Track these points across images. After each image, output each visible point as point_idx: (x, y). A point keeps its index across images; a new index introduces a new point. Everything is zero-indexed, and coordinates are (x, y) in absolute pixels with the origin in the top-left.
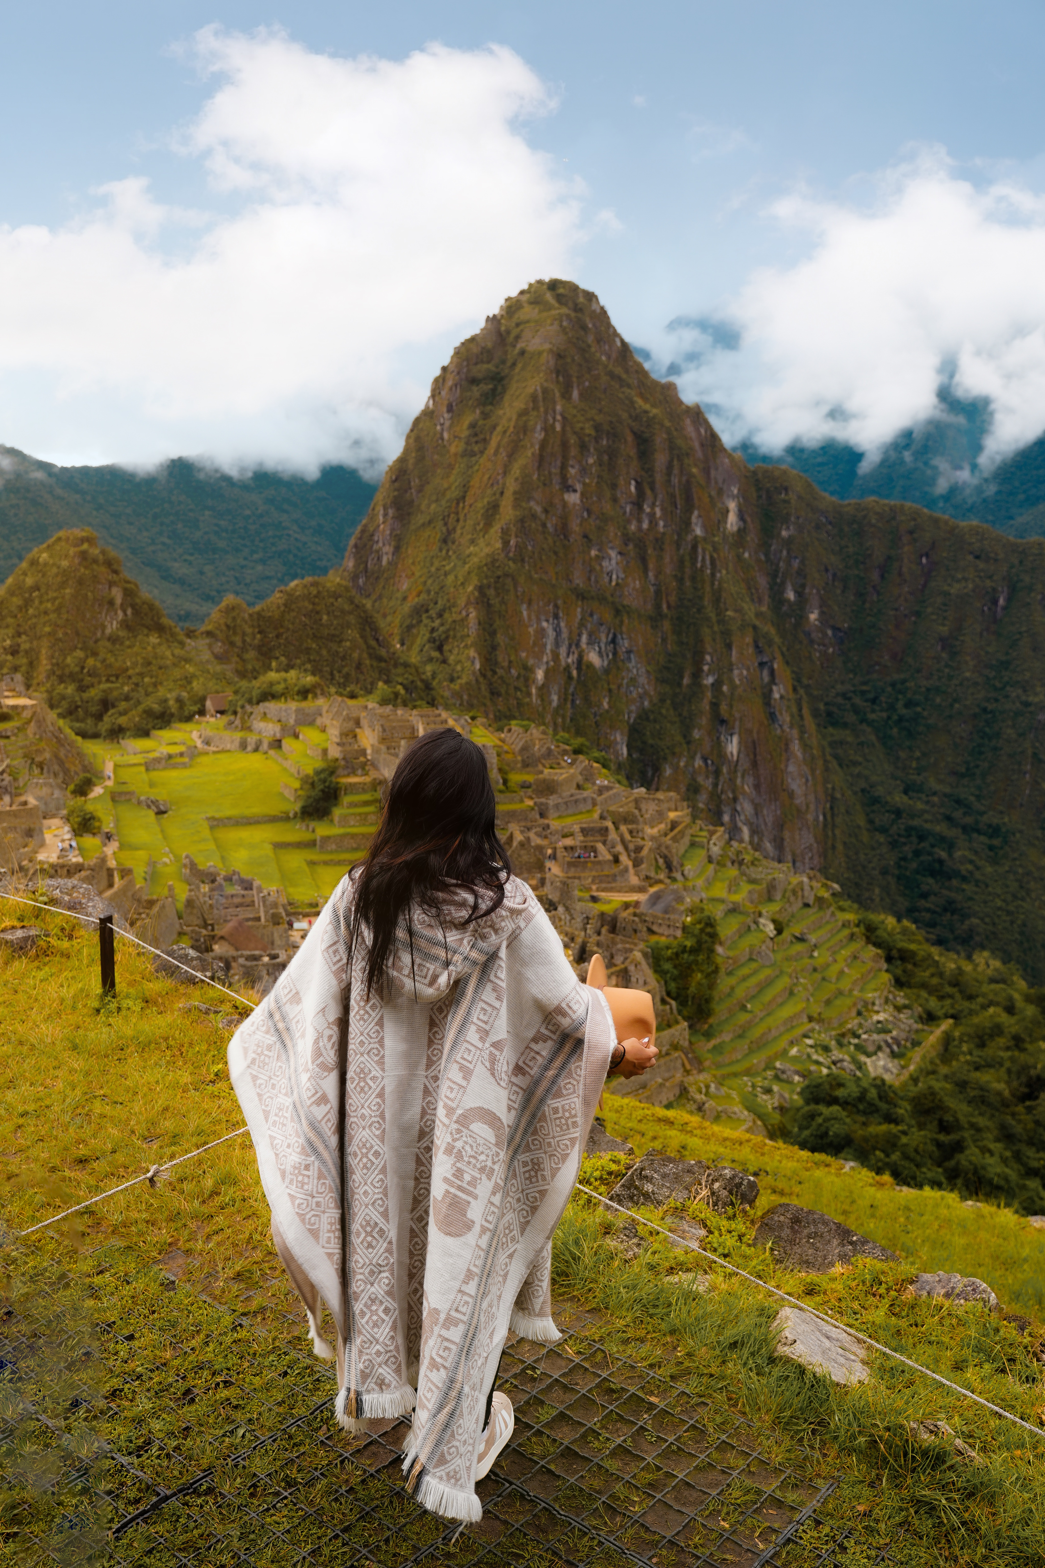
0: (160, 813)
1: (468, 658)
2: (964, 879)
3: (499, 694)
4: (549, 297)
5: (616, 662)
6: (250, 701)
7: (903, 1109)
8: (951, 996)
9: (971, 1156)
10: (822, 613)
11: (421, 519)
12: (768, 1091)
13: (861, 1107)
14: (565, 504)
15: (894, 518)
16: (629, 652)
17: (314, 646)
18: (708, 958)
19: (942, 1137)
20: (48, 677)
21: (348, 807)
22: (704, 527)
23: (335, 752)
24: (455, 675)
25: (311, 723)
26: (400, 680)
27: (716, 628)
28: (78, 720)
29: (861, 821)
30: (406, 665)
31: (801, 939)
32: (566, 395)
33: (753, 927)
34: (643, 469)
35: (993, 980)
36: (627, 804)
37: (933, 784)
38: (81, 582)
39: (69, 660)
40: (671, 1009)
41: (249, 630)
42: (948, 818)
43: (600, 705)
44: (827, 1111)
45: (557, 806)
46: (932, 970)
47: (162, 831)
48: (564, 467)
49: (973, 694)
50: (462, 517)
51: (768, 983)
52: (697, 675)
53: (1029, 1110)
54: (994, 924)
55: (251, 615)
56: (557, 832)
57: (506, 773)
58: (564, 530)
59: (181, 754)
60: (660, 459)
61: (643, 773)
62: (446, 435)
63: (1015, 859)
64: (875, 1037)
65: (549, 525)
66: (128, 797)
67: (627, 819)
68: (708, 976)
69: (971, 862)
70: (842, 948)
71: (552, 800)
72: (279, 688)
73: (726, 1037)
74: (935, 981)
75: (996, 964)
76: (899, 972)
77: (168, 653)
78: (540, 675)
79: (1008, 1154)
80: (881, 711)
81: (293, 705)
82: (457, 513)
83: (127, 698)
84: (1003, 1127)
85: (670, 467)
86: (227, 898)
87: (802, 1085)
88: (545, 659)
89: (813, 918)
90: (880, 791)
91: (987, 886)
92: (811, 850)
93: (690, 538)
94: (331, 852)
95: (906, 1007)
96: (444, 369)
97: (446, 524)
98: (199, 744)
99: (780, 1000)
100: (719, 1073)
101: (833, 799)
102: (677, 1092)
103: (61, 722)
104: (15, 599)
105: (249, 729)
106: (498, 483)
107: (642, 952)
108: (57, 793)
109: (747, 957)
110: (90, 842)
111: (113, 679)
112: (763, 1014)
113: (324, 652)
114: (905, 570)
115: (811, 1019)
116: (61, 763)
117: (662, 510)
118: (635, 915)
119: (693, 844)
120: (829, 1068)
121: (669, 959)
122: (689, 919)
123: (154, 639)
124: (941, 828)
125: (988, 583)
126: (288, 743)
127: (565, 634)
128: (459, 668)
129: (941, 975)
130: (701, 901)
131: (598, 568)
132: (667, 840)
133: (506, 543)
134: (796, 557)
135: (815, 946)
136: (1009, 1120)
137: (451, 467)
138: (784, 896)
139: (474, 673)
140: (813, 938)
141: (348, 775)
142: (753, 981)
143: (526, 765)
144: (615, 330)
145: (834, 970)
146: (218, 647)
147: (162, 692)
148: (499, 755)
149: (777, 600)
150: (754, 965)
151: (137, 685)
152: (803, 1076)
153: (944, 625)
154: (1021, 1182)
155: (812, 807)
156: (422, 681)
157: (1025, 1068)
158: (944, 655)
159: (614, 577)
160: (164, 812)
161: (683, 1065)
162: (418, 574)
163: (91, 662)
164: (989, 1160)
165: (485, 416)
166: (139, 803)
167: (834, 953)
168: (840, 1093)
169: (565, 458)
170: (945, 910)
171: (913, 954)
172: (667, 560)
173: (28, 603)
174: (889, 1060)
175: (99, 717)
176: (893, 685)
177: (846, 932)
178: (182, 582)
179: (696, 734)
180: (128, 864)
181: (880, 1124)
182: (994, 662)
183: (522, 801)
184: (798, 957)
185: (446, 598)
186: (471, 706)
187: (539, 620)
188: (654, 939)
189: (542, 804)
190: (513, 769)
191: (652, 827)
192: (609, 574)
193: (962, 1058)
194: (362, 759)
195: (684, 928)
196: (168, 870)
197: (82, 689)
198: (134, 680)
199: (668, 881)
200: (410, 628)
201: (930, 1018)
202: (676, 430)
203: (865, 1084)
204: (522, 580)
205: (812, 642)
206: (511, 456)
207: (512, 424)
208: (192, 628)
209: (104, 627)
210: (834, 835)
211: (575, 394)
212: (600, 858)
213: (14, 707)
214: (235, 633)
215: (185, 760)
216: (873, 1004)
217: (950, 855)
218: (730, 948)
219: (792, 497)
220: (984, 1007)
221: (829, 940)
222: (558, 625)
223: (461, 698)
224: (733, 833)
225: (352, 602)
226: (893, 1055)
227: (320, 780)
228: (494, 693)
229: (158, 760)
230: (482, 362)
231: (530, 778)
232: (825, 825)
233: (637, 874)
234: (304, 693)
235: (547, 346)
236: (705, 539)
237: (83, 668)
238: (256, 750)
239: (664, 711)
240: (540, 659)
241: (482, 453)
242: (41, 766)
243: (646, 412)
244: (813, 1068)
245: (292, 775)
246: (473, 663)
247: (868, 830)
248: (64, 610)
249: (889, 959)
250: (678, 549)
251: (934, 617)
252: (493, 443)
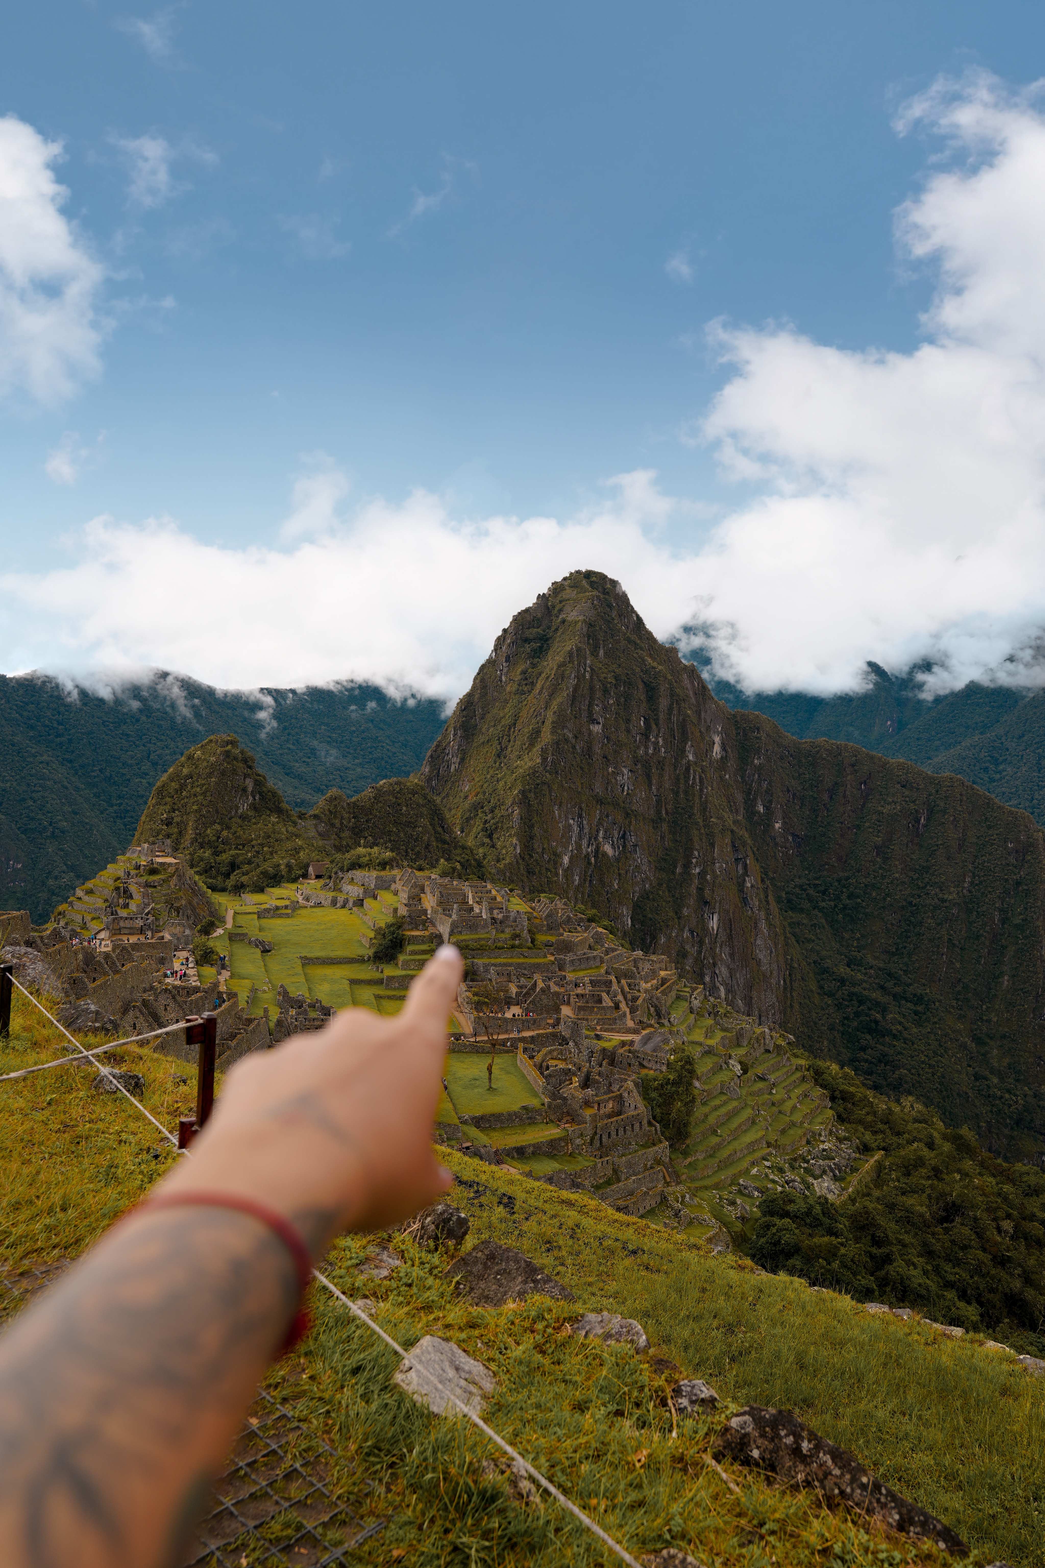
0: (265, 951)
1: (511, 844)
2: (895, 1037)
3: (534, 873)
4: (584, 583)
5: (625, 853)
6: (342, 869)
7: (842, 1225)
8: (883, 1132)
9: (898, 1268)
10: (784, 823)
11: (482, 739)
12: (733, 1203)
13: (808, 1221)
14: (590, 733)
15: (840, 754)
16: (635, 846)
17: (394, 829)
18: (687, 1090)
19: (874, 1250)
20: (192, 843)
21: (410, 955)
22: (695, 754)
23: (403, 911)
24: (501, 857)
25: (387, 888)
26: (458, 859)
27: (702, 831)
28: (211, 877)
29: (814, 987)
30: (464, 848)
31: (762, 1079)
32: (594, 653)
33: (724, 1066)
34: (650, 709)
35: (916, 1121)
36: (627, 963)
37: (870, 959)
38: (223, 773)
39: (209, 831)
40: (656, 1130)
41: (346, 815)
42: (882, 987)
43: (612, 886)
44: (779, 1222)
45: (572, 961)
46: (867, 1109)
47: (265, 965)
48: (590, 705)
49: (901, 891)
50: (512, 739)
51: (735, 1113)
52: (687, 866)
53: (947, 1231)
54: (919, 1075)
55: (348, 804)
56: (571, 981)
57: (534, 934)
58: (588, 752)
59: (286, 907)
60: (664, 703)
61: (643, 940)
62: (504, 678)
63: (935, 1023)
64: (821, 1162)
65: (577, 747)
66: (242, 938)
67: (627, 975)
68: (686, 1104)
69: (900, 1023)
70: (795, 1087)
71: (569, 957)
72: (365, 860)
73: (700, 1156)
74: (870, 1118)
75: (919, 1106)
76: (841, 1109)
77: (283, 830)
78: (566, 860)
79: (929, 1268)
80: (830, 900)
81: (374, 874)
82: (509, 736)
83: (250, 862)
84: (925, 1244)
85: (670, 709)
86: (309, 1021)
87: (760, 1200)
88: (570, 848)
89: (772, 1062)
90: (828, 963)
91: (913, 1044)
92: (773, 1008)
93: (684, 761)
94: (395, 989)
95: (846, 1139)
96: (505, 631)
97: (500, 743)
98: (300, 899)
99: (744, 1128)
100: (693, 1185)
101: (792, 968)
102: (659, 1200)
103: (197, 878)
104: (173, 784)
105: (340, 890)
106: (540, 714)
107: (633, 1081)
108: (187, 932)
109: (719, 1091)
110: (209, 971)
111: (241, 847)
112: (730, 1138)
113: (402, 835)
114: (848, 793)
115: (769, 1145)
116: (193, 909)
117: (663, 740)
118: (630, 1051)
119: (678, 997)
120: (783, 1186)
121: (656, 1089)
122: (672, 1057)
123: (274, 819)
124: (876, 995)
125: (912, 805)
126: (368, 902)
127: (586, 830)
128: (504, 851)
129: (875, 1114)
130: (683, 1043)
131: (613, 781)
132: (658, 993)
133: (544, 759)
134: (765, 780)
135: (774, 1084)
136: (930, 1239)
137: (506, 701)
138: (749, 1043)
139: (515, 856)
140: (772, 1078)
141: (412, 930)
142: (723, 1110)
143: (550, 928)
144: (632, 608)
145: (789, 1104)
146: (322, 827)
147: (276, 859)
148: (528, 920)
149: (750, 811)
150: (724, 1098)
151: (258, 852)
152: (762, 1192)
153: (878, 837)
154: (940, 1292)
155: (775, 973)
156: (475, 860)
157: (943, 1195)
158: (878, 859)
159: (626, 788)
160: (269, 951)
161: (664, 1177)
162: (477, 779)
163: (225, 833)
164: (914, 1272)
165: (534, 666)
166: (250, 942)
167: (789, 1091)
168: (791, 1208)
169: (592, 699)
170: (880, 1061)
171: (853, 1095)
172: (667, 778)
173: (182, 787)
174: (832, 1182)
175: (227, 875)
176: (839, 881)
177: (799, 1075)
178: (300, 777)
179: (685, 912)
180: (235, 990)
181: (823, 1236)
182: (917, 867)
183: (545, 957)
184: (760, 1093)
185: (497, 798)
186: (512, 881)
187: (567, 819)
188: (644, 1072)
189: (561, 959)
190: (539, 931)
191: (646, 982)
192: (622, 786)
193: (891, 1184)
194: (423, 917)
195: (669, 1064)
196: (266, 996)
197: (216, 853)
198: (256, 848)
199: (657, 1026)
200: (468, 820)
201: (866, 1149)
202: (676, 682)
203: (811, 1201)
204: (555, 787)
205: (776, 844)
206: (551, 695)
207: (553, 672)
208: (303, 812)
209: (237, 808)
210: (792, 996)
211: (601, 652)
212: (604, 1004)
213: (162, 864)
214: (335, 817)
215: (289, 911)
216: (820, 1135)
217: (884, 1017)
218: (704, 1083)
219: (763, 735)
220: (910, 1142)
221: (785, 1080)
222: (582, 823)
223: (505, 874)
224: (713, 990)
225: (426, 798)
226: (835, 1178)
227: (390, 932)
228: (530, 872)
229: (267, 911)
230: (534, 627)
231: (553, 939)
232: (785, 989)
233: (633, 1019)
234: (383, 865)
235: (581, 618)
236: (696, 763)
237: (219, 837)
238: (343, 907)
239: (661, 893)
240: (567, 848)
241: (530, 692)
242: (178, 910)
243: (654, 668)
244: (770, 1186)
245: (369, 927)
246: (515, 848)
247: (819, 994)
248: (208, 794)
249: (833, 1099)
250: (675, 770)
251: (871, 830)
252: (539, 686)
